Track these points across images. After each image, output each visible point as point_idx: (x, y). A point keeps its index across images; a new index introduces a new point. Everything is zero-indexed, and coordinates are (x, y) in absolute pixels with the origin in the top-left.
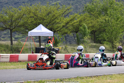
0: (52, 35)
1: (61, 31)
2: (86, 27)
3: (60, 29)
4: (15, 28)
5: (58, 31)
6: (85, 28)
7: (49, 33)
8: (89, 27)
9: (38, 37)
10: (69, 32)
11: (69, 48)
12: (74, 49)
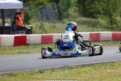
0: (22, 7)
7: (17, 5)
10: (46, 1)
11: (47, 25)
12: (54, 27)
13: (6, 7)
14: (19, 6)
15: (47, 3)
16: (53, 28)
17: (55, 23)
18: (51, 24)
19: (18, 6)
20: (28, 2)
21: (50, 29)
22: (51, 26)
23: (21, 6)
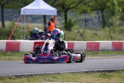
1: (77, 8)
2: (116, 3)
3: (75, 5)
4: (7, 2)
5: (72, 8)
6: (113, 4)
8: (121, 3)
9: (42, 17)
10: (89, 9)
11: (89, 32)
12: (96, 35)
13: (40, 13)
14: (53, 13)
15: (90, 10)
16: (94, 35)
17: (97, 30)
18: (93, 32)
19: (51, 12)
20: (72, 9)
21: (92, 36)
22: (93, 34)
23: (54, 13)
